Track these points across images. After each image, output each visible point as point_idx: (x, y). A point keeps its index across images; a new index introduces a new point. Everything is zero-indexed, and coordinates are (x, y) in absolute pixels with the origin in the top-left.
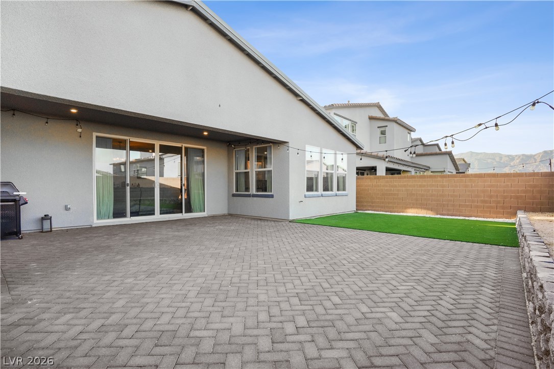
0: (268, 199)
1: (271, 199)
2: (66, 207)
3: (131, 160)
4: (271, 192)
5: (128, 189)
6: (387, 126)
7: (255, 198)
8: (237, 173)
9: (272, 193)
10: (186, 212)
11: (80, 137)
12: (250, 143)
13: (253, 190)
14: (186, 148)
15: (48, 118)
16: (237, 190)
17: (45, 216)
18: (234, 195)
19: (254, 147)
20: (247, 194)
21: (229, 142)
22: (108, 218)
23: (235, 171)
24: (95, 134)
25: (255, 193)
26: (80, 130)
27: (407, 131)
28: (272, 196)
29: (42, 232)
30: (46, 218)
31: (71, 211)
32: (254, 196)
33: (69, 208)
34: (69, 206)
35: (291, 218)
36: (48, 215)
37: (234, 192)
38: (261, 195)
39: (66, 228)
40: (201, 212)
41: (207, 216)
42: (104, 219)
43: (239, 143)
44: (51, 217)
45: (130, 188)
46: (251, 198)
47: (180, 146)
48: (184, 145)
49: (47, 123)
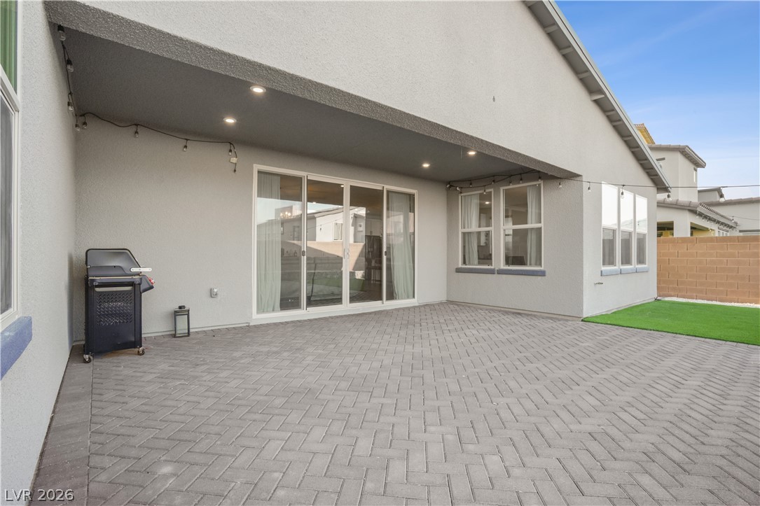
0: (534, 277)
1: (540, 278)
2: (211, 290)
3: (308, 212)
4: (540, 265)
5: (304, 259)
6: (664, 159)
7: (504, 276)
8: (464, 234)
9: (542, 268)
10: (387, 299)
11: (235, 171)
12: (494, 181)
13: (499, 261)
14: (388, 192)
15: (187, 140)
16: (464, 262)
17: (180, 307)
18: (459, 270)
19: (502, 189)
20: (487, 269)
21: (449, 183)
22: (273, 310)
23: (461, 230)
24: (257, 167)
25: (503, 266)
26: (234, 160)
27: (692, 166)
28: (542, 274)
29: (174, 336)
30: (182, 311)
31: (219, 297)
32: (501, 272)
33: (216, 294)
34: (215, 290)
35: (585, 315)
36: (184, 307)
37: (460, 265)
38: (516, 270)
39: (210, 329)
40: (408, 298)
41: (417, 305)
42: (267, 312)
43: (471, 184)
44: (189, 310)
45: (308, 259)
46: (496, 276)
47: (381, 189)
48: (387, 187)
49: (186, 147)
